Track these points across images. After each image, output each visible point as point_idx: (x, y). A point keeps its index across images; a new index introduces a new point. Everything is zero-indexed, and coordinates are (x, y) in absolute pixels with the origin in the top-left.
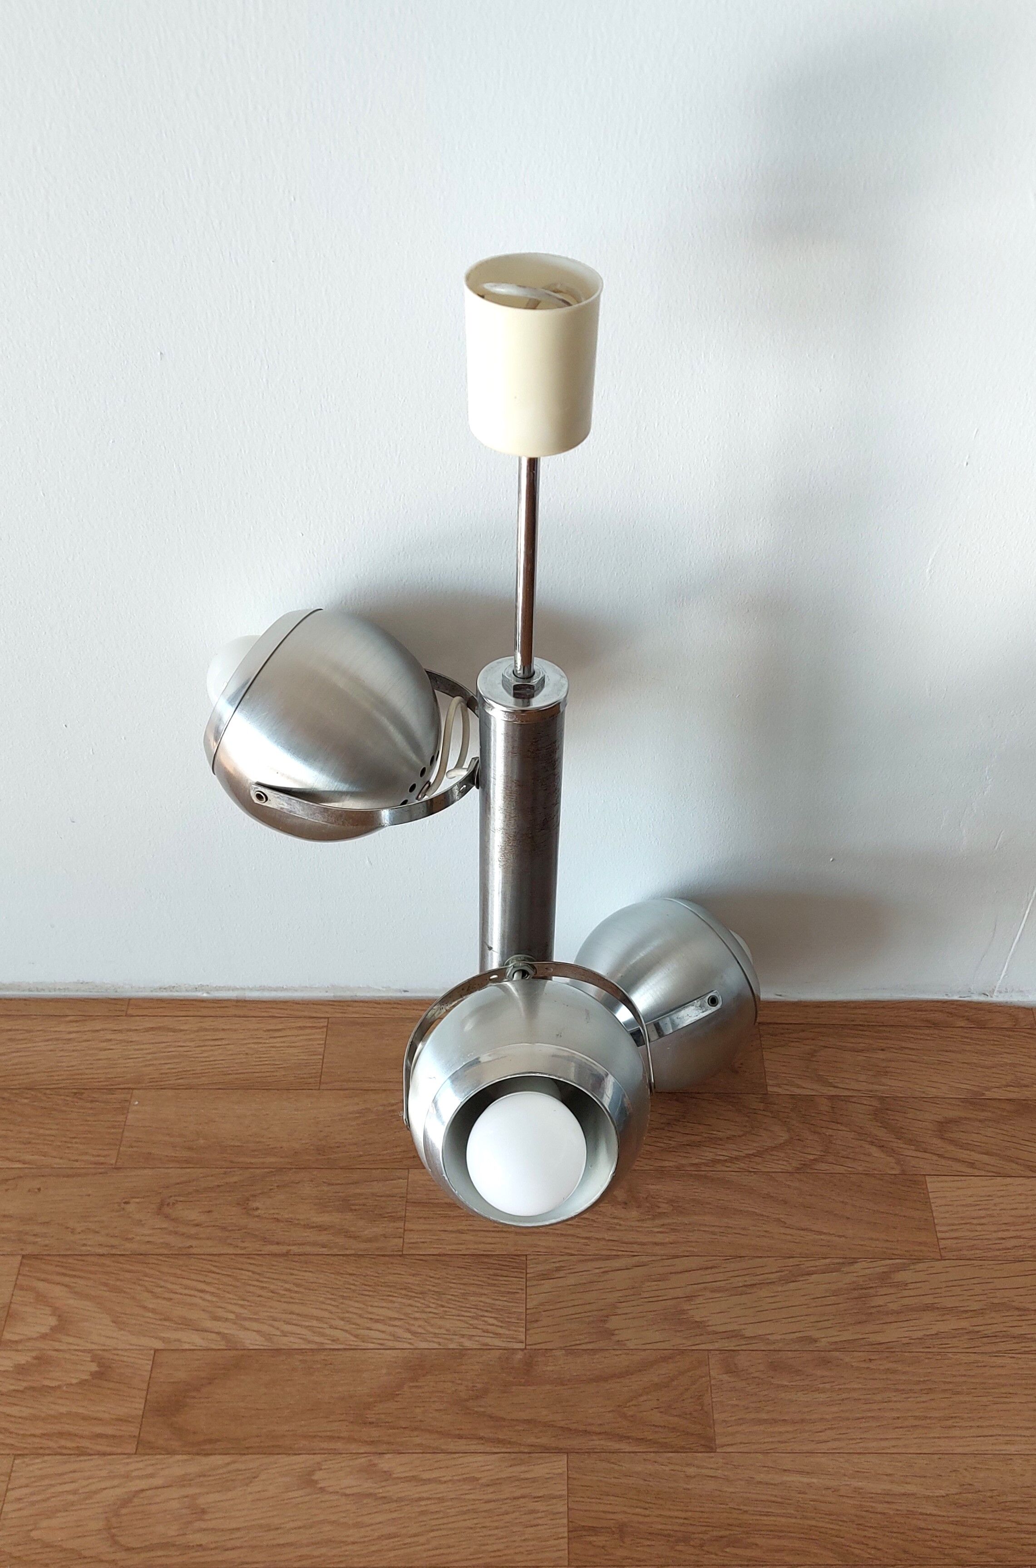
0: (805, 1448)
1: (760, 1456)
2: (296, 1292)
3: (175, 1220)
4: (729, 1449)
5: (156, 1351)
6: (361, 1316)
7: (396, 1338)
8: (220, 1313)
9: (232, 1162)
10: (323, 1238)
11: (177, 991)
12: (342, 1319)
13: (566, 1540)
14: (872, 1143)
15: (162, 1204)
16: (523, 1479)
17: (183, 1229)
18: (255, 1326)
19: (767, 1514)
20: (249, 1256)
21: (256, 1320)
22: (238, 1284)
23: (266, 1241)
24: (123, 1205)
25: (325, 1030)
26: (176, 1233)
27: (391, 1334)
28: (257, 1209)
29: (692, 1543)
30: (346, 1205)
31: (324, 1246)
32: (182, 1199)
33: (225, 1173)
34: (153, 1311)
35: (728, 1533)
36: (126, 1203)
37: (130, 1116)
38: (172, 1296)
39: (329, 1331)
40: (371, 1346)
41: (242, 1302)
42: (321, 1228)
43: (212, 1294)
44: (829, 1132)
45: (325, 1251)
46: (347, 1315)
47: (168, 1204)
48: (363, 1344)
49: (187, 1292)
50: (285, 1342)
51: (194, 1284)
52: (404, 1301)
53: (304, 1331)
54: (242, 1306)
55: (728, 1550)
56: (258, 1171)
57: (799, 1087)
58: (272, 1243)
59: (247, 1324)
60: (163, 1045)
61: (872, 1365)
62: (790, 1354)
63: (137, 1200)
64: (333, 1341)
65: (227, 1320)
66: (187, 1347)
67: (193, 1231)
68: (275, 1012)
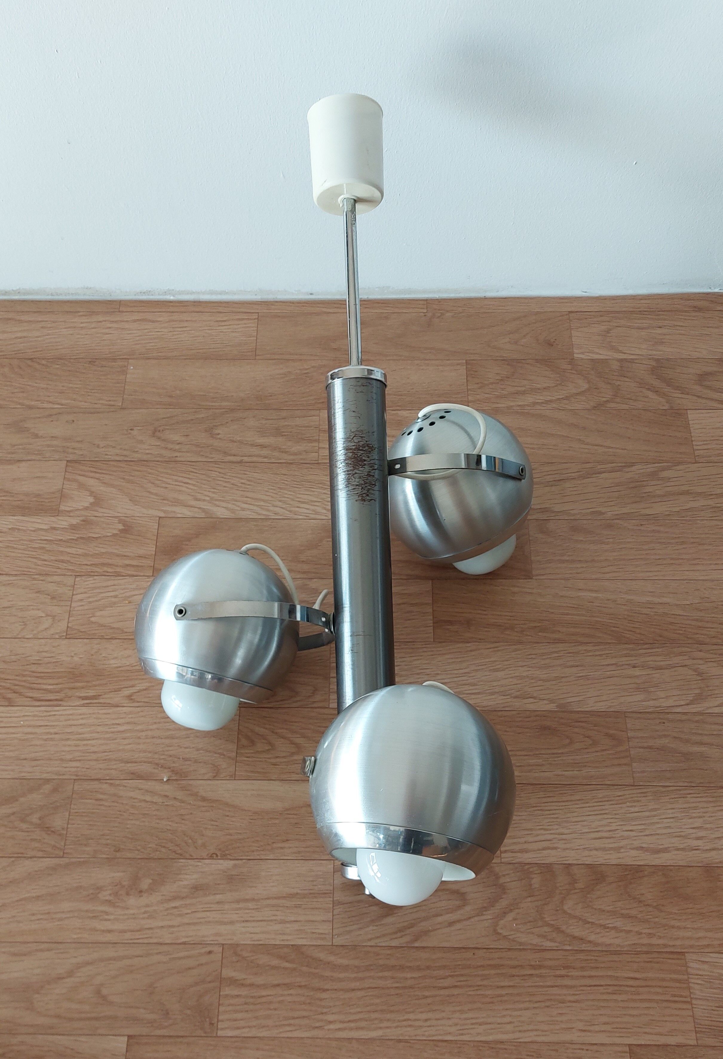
0: (594, 577)
1: (563, 581)
2: (249, 485)
3: (164, 440)
4: (542, 577)
5: (160, 517)
6: (293, 500)
7: (317, 513)
8: (199, 496)
9: (199, 405)
10: (264, 452)
11: (152, 295)
12: (280, 501)
13: (432, 628)
14: (648, 389)
15: (155, 431)
16: (403, 594)
17: (170, 446)
18: (224, 504)
19: (568, 614)
20: (215, 462)
21: (223, 501)
22: (210, 479)
23: (225, 453)
24: (130, 431)
25: (256, 320)
26: (166, 448)
27: (313, 511)
28: (219, 434)
29: (516, 630)
30: (278, 432)
31: (265, 457)
32: (167, 427)
33: (195, 412)
34: (156, 494)
35: (539, 625)
36: (131, 430)
37: (128, 376)
38: (167, 486)
39: (272, 508)
40: (301, 517)
41: (213, 490)
42: (262, 446)
43: (194, 485)
44: (618, 383)
45: (265, 460)
46: (283, 499)
47: (159, 431)
48: (294, 516)
49: (177, 483)
50: (243, 514)
51: (181, 479)
52: (320, 490)
53: (255, 508)
54: (214, 493)
55: (540, 634)
56: (217, 411)
57: (597, 353)
58: (231, 455)
59: (217, 503)
60: (146, 331)
61: (642, 528)
62: (585, 522)
63: (139, 428)
64: (275, 514)
65: (204, 500)
66: (179, 516)
67: (177, 447)
68: (221, 309)
